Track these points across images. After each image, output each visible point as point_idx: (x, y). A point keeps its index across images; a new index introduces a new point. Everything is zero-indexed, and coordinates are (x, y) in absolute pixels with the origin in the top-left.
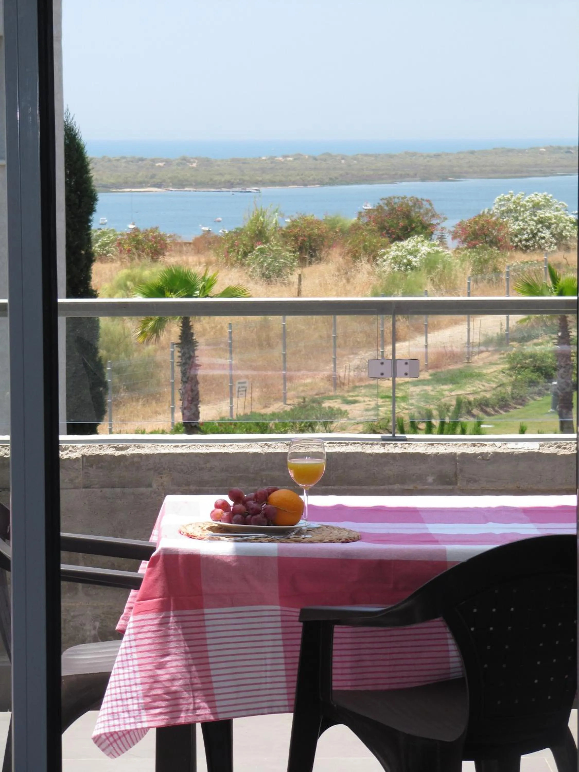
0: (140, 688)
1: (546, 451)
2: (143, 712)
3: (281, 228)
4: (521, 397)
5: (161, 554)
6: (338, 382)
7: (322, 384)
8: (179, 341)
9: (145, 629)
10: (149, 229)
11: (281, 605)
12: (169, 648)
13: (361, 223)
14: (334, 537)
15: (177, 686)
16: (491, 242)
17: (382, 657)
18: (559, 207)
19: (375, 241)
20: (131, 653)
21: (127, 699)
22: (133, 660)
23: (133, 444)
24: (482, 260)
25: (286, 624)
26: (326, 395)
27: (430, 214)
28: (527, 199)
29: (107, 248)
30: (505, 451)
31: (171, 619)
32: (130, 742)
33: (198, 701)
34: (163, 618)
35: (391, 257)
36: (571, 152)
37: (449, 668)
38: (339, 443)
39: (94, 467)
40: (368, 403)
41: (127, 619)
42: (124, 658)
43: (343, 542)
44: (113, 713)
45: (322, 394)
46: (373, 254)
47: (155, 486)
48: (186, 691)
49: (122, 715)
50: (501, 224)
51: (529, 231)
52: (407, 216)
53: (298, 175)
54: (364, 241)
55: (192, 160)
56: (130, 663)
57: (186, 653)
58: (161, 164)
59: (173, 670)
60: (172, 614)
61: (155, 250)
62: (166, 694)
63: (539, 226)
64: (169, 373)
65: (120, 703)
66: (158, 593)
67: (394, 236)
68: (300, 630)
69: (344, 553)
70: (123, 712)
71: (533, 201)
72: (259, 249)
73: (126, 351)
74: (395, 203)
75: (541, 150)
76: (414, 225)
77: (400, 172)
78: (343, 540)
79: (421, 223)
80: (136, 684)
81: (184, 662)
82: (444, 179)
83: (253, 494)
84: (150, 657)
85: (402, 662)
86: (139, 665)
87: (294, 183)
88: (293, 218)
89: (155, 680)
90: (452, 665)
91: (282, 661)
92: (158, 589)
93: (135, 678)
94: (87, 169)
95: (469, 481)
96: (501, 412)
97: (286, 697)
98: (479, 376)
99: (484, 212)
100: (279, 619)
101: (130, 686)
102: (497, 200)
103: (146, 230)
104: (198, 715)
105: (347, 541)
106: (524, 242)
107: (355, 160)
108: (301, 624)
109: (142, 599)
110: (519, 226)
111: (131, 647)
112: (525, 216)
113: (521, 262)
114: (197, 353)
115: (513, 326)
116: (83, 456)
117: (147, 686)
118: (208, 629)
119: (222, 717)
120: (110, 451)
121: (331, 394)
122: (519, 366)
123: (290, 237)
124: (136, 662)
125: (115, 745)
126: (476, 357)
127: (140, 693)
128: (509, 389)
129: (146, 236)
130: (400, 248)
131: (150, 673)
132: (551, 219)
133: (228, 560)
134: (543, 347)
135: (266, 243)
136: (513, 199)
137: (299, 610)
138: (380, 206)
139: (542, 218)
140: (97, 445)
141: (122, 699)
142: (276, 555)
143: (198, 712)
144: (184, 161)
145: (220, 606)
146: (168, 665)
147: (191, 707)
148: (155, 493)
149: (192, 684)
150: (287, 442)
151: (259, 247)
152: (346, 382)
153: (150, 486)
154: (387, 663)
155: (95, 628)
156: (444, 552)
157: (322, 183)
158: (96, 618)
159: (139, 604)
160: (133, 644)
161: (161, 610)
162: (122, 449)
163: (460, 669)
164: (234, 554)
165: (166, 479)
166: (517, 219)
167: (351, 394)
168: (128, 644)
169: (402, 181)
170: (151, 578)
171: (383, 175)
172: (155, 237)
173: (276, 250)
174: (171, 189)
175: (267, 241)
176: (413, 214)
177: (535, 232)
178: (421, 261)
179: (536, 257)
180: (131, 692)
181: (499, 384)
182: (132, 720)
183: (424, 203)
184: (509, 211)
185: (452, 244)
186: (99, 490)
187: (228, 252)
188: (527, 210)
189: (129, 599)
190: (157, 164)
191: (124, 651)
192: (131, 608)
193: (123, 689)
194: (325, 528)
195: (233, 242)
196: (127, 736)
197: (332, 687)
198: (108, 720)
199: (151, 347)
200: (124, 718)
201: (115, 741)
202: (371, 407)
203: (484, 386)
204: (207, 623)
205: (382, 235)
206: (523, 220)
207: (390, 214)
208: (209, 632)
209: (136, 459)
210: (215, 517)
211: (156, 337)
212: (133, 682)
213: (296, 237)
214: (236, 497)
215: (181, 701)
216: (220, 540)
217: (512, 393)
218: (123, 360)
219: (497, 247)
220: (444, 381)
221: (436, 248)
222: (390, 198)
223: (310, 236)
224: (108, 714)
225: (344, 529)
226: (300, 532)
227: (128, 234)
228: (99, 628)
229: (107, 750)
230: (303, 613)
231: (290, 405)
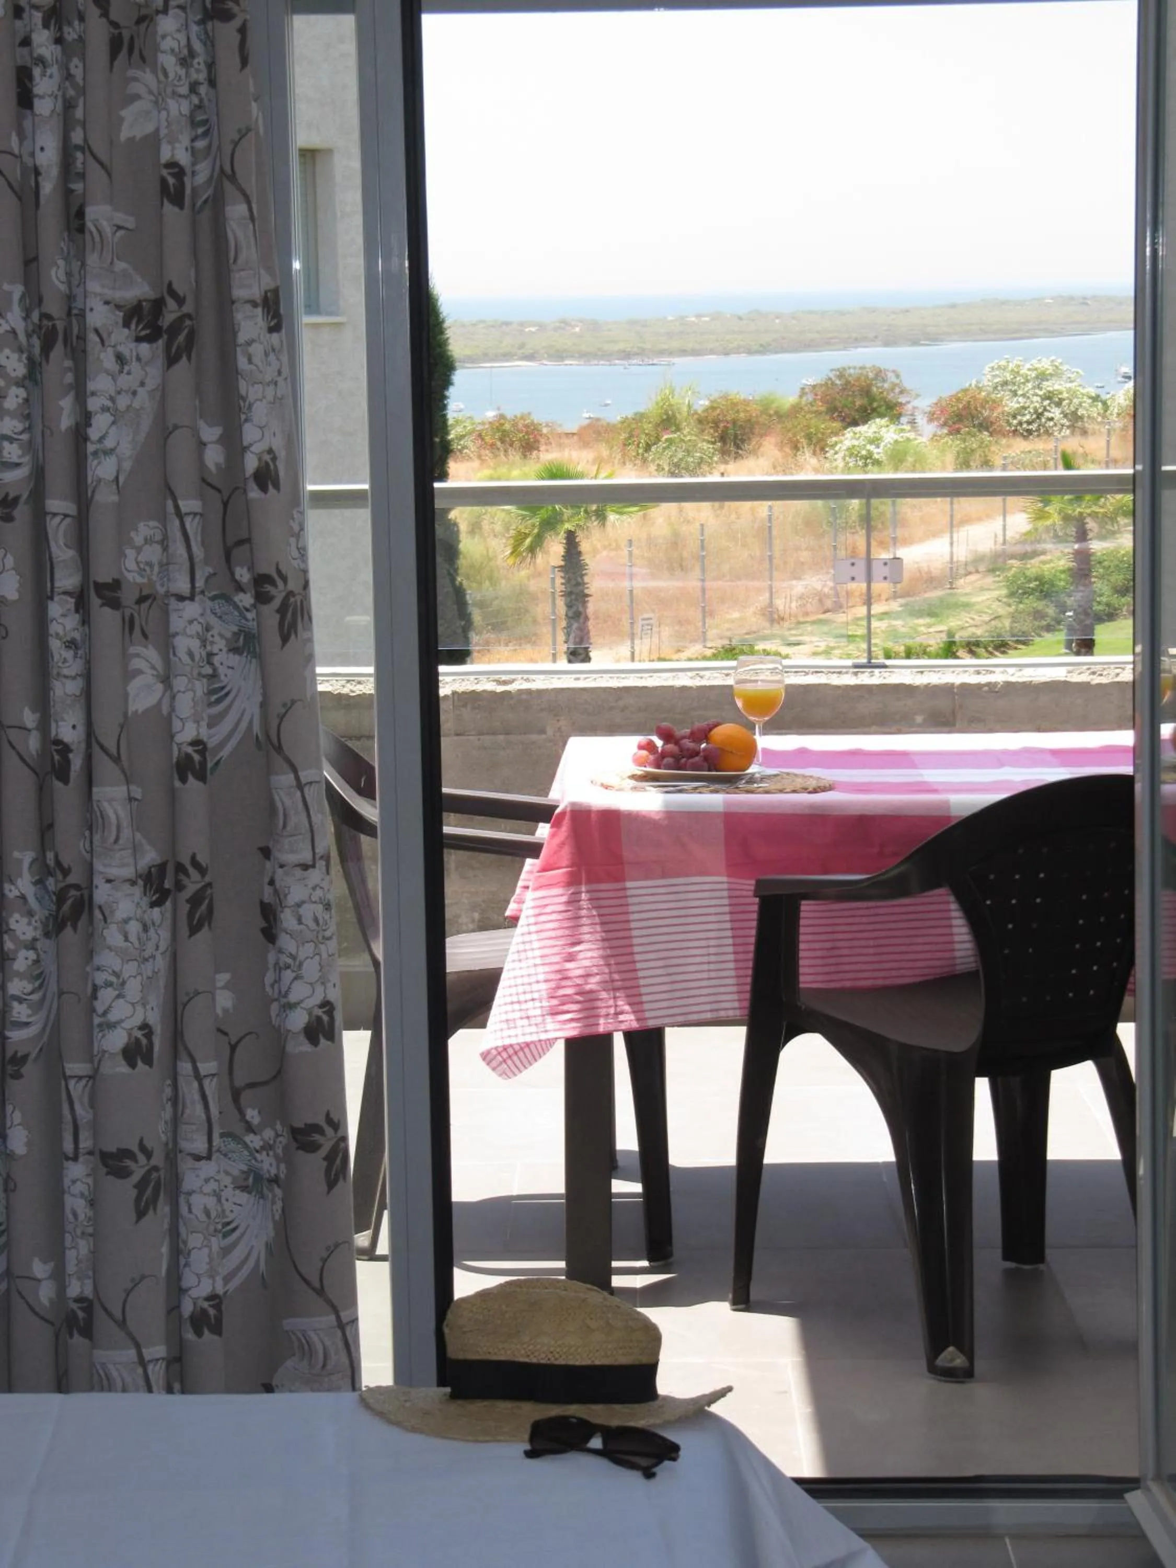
0: (543, 986)
1: (1075, 678)
2: (549, 1019)
3: (696, 413)
4: (1023, 632)
5: (568, 809)
6: (776, 616)
7: (754, 619)
8: (562, 563)
9: (549, 909)
10: (519, 416)
11: (729, 876)
12: (581, 934)
13: (803, 403)
14: (798, 786)
15: (593, 984)
16: (981, 425)
17: (863, 943)
18: (1072, 376)
19: (823, 426)
20: (531, 942)
21: (526, 1001)
22: (533, 949)
23: (520, 676)
24: (969, 450)
25: (735, 901)
26: (761, 634)
27: (897, 390)
28: (1028, 366)
29: (462, 442)
30: (1021, 680)
31: (584, 896)
32: (530, 1057)
33: (620, 1003)
34: (573, 894)
35: (844, 448)
36: (1087, 304)
37: (954, 958)
38: (796, 672)
39: (469, 707)
40: (816, 644)
41: (521, 902)
42: (521, 947)
43: (810, 792)
44: (507, 1021)
45: (755, 632)
46: (822, 443)
47: (550, 732)
48: (604, 990)
49: (520, 1023)
50: (994, 401)
51: (1032, 411)
52: (866, 392)
53: (717, 341)
54: (808, 427)
55: (573, 323)
56: (530, 954)
57: (604, 940)
58: (533, 329)
59: (587, 963)
60: (583, 888)
61: (527, 444)
62: (576, 994)
63: (1046, 403)
64: (548, 609)
65: (517, 1007)
66: (565, 862)
67: (848, 420)
68: (756, 908)
69: (812, 806)
70: (522, 1018)
71: (1036, 369)
72: (667, 440)
73: (491, 578)
74: (850, 375)
75: (1047, 301)
76: (875, 405)
77: (854, 335)
78: (810, 789)
79: (885, 402)
80: (538, 982)
81: (601, 952)
82: (915, 343)
83: (688, 731)
84: (555, 946)
85: (891, 949)
86: (542, 957)
87: (712, 352)
88: (712, 398)
89: (564, 976)
90: (958, 954)
91: (730, 949)
92: (566, 855)
93: (536, 974)
94: (441, 327)
95: (972, 721)
96: (997, 653)
97: (735, 997)
98: (967, 606)
99: (970, 385)
100: (725, 894)
101: (530, 984)
102: (987, 369)
103: (516, 416)
104: (622, 1022)
105: (815, 791)
106: (1025, 426)
107: (794, 318)
108: (757, 900)
109: (544, 869)
110: (1019, 403)
111: (529, 933)
112: (1026, 389)
113: (1022, 452)
114: (586, 579)
115: (1013, 538)
116: (454, 693)
117: (553, 985)
118: (632, 909)
119: (651, 1024)
120: (490, 686)
121: (767, 632)
122: (1020, 591)
123: (708, 423)
124: (538, 953)
125: (509, 1062)
126: (962, 581)
127: (544, 994)
128: (1007, 623)
129: (515, 425)
130: (858, 436)
131: (557, 967)
132: (1061, 393)
133: (657, 818)
134: (1052, 565)
135: (674, 432)
136: (1011, 366)
137: (753, 882)
138: (830, 379)
139: (1049, 392)
140: (472, 678)
141: (519, 1002)
142: (721, 809)
143: (621, 1018)
144: (562, 325)
145: (646, 878)
146: (581, 955)
147: (612, 1011)
148: (550, 741)
149: (613, 981)
150: (726, 672)
151: (666, 437)
152: (787, 616)
153: (543, 731)
154: (871, 951)
155: (473, 921)
156: (946, 805)
157: (750, 352)
158: (474, 908)
159: (540, 877)
160: (533, 928)
161: (569, 884)
162: (505, 683)
163: (972, 959)
164: (663, 809)
165: (563, 723)
166: (1015, 394)
167: (793, 632)
168: (526, 929)
169: (856, 347)
170: (557, 840)
171: (831, 338)
172: (526, 426)
173: (690, 440)
174: (545, 362)
175: (678, 429)
176: (875, 389)
177: (1040, 411)
178: (886, 452)
179: (1039, 445)
180: (532, 992)
181: (993, 617)
182: (534, 1029)
183: (890, 375)
184: (1006, 383)
185: (928, 429)
186: (476, 738)
187: (625, 445)
188: (1028, 381)
189: (523, 876)
190: (527, 330)
191: (520, 939)
192: (527, 887)
193: (521, 989)
194: (785, 776)
195: (631, 431)
196: (526, 1050)
197: (798, 983)
198: (502, 1030)
199: (523, 573)
200: (523, 1026)
201: (510, 1057)
202: (820, 649)
203: (973, 619)
204: (630, 900)
205: (833, 419)
206: (1023, 395)
207: (844, 389)
208: (633, 913)
209: (524, 697)
210: (639, 762)
211: (531, 558)
212: (533, 979)
213: (716, 423)
214: (667, 736)
215: (599, 1004)
216: (645, 790)
217: (1011, 628)
218: (487, 590)
219: (988, 431)
220: (919, 614)
221: (908, 435)
222: (844, 369)
223: (734, 422)
224: (501, 1022)
225: (811, 777)
226: (752, 780)
227: (490, 423)
228: (479, 921)
229: (499, 1068)
230: (759, 884)
231: (711, 648)
